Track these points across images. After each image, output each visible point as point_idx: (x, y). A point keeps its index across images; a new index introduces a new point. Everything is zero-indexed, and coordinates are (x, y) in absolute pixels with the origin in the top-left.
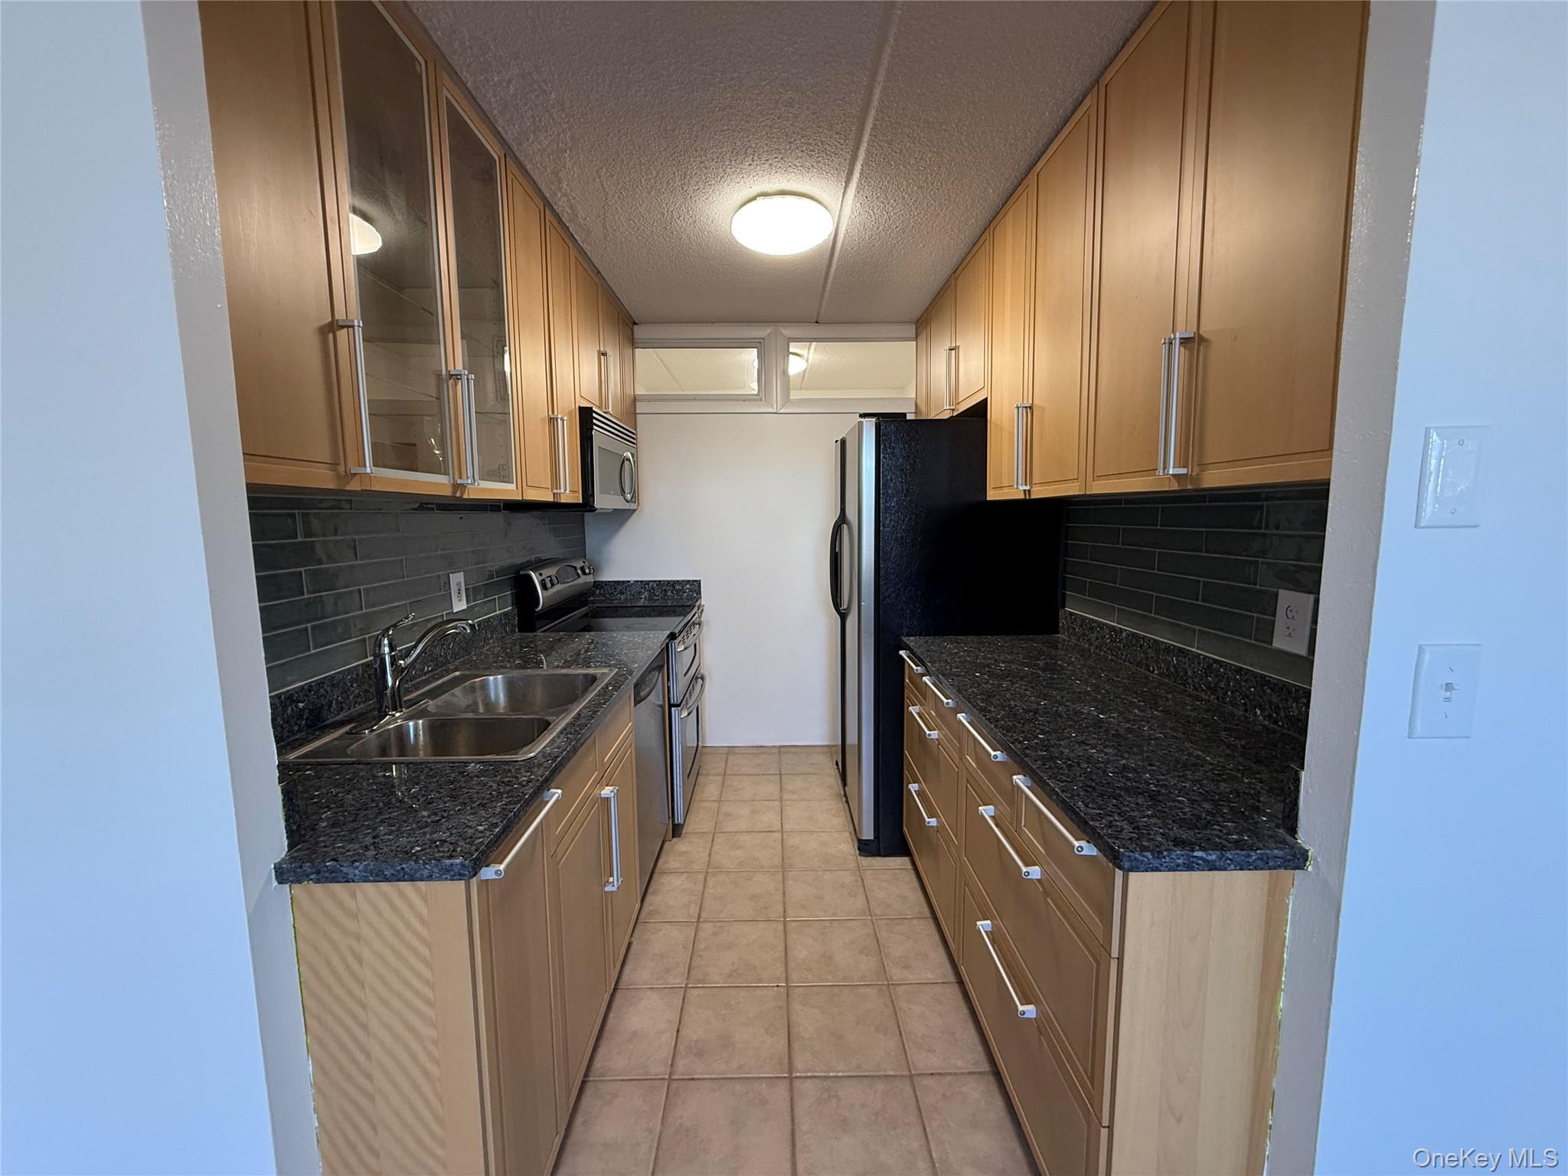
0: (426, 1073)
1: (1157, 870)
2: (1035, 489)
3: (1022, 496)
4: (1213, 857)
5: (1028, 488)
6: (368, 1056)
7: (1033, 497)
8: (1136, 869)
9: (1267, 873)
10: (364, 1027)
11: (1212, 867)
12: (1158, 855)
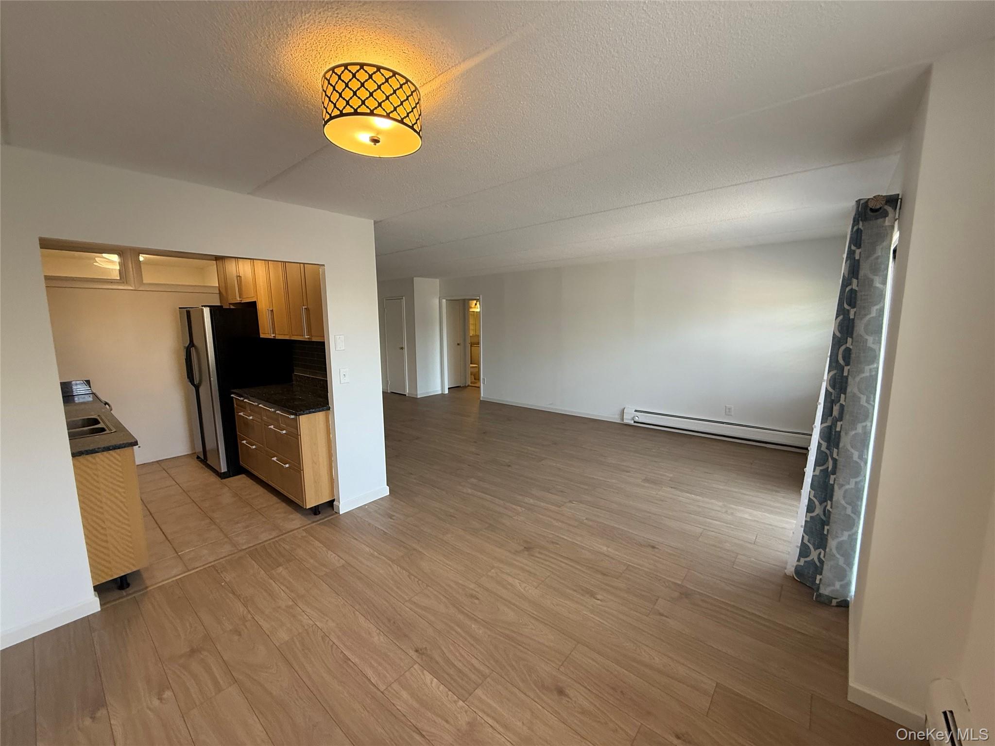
0: (122, 502)
1: (304, 414)
2: (276, 336)
3: (273, 338)
4: (314, 410)
5: (274, 335)
6: (101, 502)
7: (276, 338)
8: (300, 415)
9: (324, 412)
10: (99, 494)
11: (314, 412)
12: (304, 412)
